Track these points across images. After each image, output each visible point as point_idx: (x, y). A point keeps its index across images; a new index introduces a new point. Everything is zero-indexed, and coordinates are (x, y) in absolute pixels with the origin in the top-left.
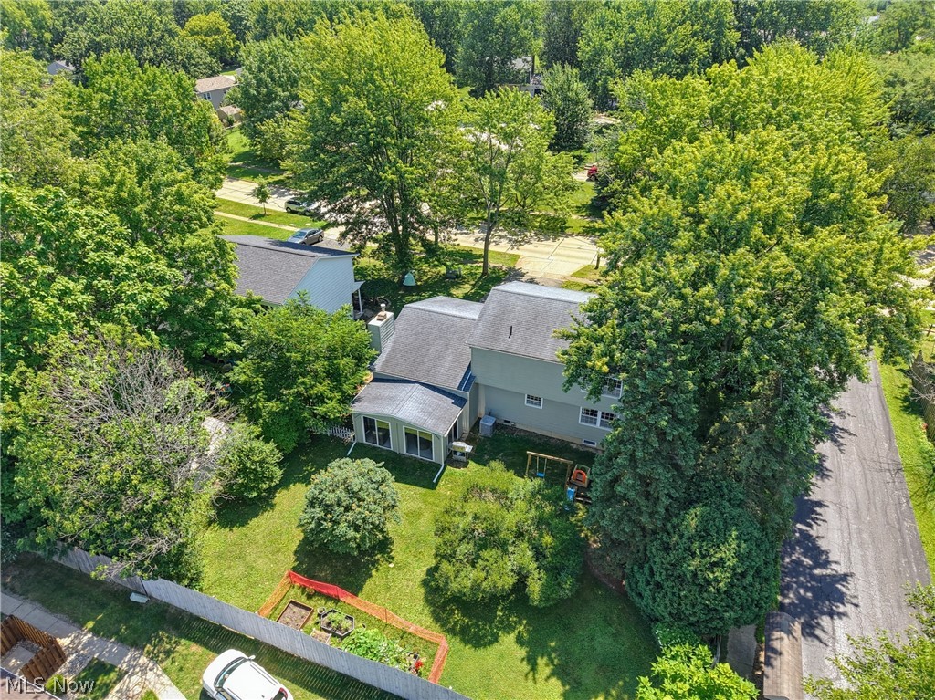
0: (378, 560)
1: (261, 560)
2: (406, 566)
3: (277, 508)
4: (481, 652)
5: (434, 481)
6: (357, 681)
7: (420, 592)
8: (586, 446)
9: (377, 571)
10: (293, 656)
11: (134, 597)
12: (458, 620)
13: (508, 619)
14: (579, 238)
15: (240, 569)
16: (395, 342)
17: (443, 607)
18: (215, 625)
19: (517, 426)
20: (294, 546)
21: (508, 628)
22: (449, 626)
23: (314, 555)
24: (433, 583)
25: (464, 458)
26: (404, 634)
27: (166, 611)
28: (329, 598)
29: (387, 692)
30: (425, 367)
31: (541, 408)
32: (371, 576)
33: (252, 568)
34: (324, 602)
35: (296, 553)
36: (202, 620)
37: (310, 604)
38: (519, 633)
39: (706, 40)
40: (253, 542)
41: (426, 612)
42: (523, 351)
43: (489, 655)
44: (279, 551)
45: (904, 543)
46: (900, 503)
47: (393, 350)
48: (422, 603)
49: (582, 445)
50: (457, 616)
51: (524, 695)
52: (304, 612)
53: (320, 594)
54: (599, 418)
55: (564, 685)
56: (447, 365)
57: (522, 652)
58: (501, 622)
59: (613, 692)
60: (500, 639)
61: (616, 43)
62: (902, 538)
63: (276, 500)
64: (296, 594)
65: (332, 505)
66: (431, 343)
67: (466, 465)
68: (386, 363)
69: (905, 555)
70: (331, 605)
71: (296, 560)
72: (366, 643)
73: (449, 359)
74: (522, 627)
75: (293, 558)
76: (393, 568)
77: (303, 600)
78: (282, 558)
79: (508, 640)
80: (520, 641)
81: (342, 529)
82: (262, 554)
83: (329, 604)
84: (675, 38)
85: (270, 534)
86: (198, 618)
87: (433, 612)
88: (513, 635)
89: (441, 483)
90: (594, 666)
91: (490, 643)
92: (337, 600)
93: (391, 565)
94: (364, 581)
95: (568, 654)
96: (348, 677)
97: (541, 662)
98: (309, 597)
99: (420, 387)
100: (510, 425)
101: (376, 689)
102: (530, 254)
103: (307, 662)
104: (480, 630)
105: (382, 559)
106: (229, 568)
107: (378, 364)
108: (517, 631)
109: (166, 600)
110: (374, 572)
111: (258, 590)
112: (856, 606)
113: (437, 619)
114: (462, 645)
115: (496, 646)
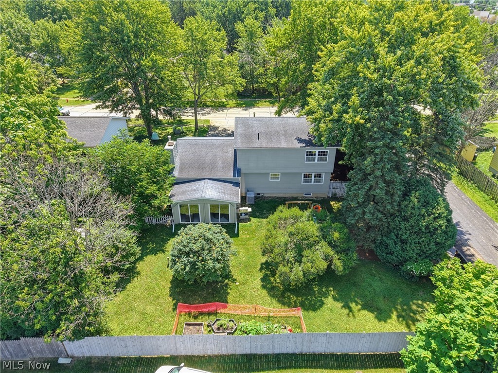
0: (227, 283)
1: (148, 307)
2: (246, 281)
3: (142, 274)
4: (319, 312)
5: (236, 232)
6: (256, 355)
7: (264, 292)
8: (306, 197)
9: (231, 289)
10: (204, 356)
11: (62, 361)
12: (295, 300)
13: (322, 291)
14: (235, 109)
15: (136, 318)
16: (181, 160)
17: (283, 296)
18: (135, 358)
19: (265, 195)
20: (167, 292)
21: (326, 295)
22: (293, 305)
23: (184, 293)
24: (268, 286)
25: (247, 217)
26: (269, 318)
27: (90, 363)
28: (209, 314)
29: (279, 354)
30: (207, 169)
31: (280, 180)
32: (228, 293)
33: (144, 314)
34: (207, 318)
35: (170, 295)
36: (123, 358)
37: (199, 321)
38: (333, 296)
39: (262, 12)
40: (135, 298)
41: (275, 302)
42: (270, 146)
43: (324, 312)
44: (158, 298)
45: (467, 203)
46: (455, 189)
47: (182, 164)
48: (269, 298)
49: (304, 197)
50: (294, 298)
51: (356, 325)
52: (198, 327)
53: (202, 314)
54: (313, 178)
55: (373, 313)
56: (220, 166)
57: (340, 305)
58: (320, 293)
59: (399, 307)
60: (325, 302)
61: (218, 14)
62: (466, 202)
63: (138, 269)
64: (184, 319)
65: (199, 251)
66: (204, 156)
67: (249, 220)
68: (180, 172)
69: (472, 209)
70: (213, 318)
71: (173, 300)
72: (252, 329)
73: (220, 162)
74: (332, 292)
75: (170, 299)
76: (239, 285)
77: (192, 321)
78: (162, 301)
79: (329, 301)
80: (335, 299)
81: (210, 264)
82: (147, 303)
83: (211, 317)
84: (248, 10)
85: (146, 289)
86: (119, 358)
87: (279, 301)
88: (330, 297)
89: (241, 232)
90: (381, 298)
91: (321, 306)
92: (215, 313)
93: (237, 284)
94: (226, 297)
95: (365, 297)
96: (249, 355)
97: (353, 305)
98: (195, 317)
99: (209, 181)
100: (260, 196)
101: (271, 355)
102: (215, 119)
103: (217, 356)
104: (311, 301)
105: (229, 282)
106: (127, 319)
107: (176, 173)
108: (331, 295)
109: (88, 355)
110: (229, 291)
111: (156, 325)
112: (470, 234)
113: (284, 304)
114: (306, 312)
115: (325, 306)
